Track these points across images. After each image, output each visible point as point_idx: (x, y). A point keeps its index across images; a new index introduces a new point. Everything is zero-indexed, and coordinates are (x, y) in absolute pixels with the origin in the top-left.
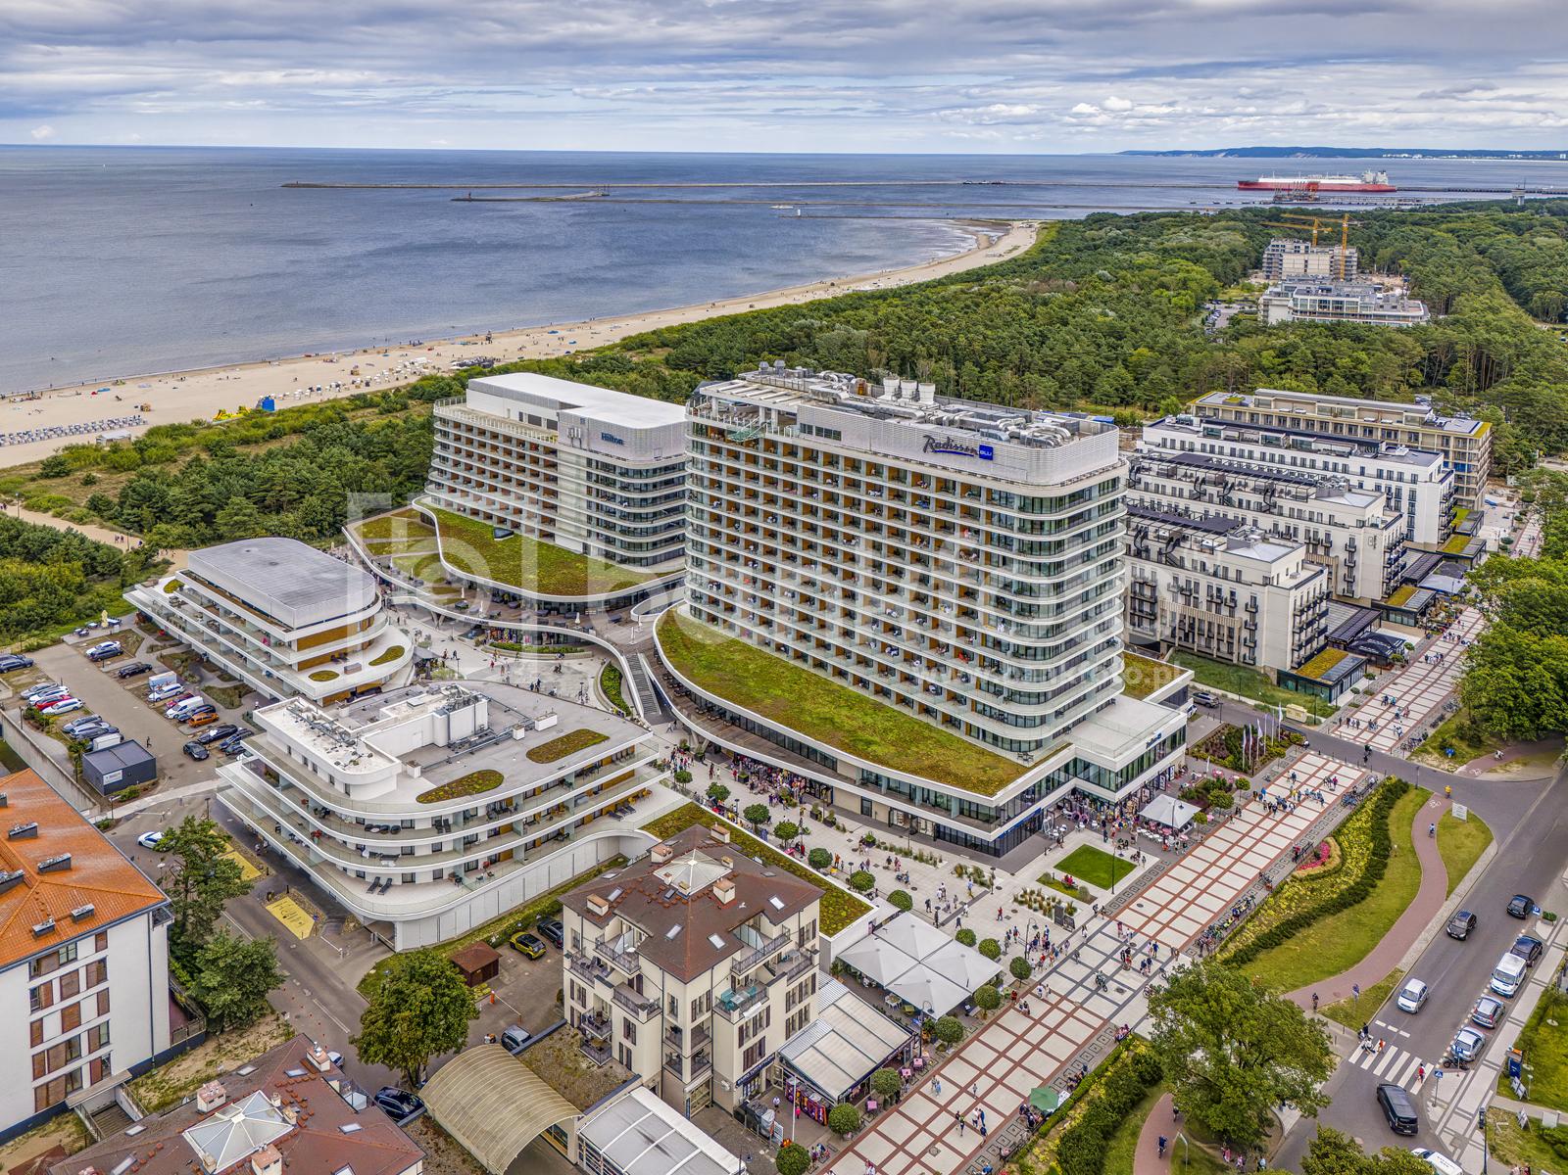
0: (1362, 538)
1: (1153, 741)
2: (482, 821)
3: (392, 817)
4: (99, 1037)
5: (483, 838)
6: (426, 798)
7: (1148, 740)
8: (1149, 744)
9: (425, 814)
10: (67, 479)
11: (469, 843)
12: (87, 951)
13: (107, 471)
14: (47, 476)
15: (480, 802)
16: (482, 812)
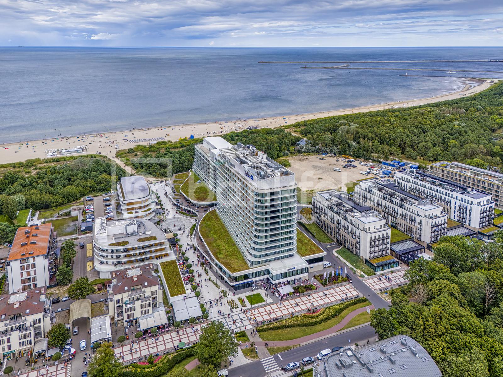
0: (424, 220)
1: (290, 269)
2: (122, 252)
3: (104, 248)
4: (34, 279)
5: (122, 257)
6: (110, 245)
7: (289, 268)
8: (289, 270)
9: (110, 248)
10: (132, 154)
11: (118, 257)
12: (31, 260)
13: (142, 153)
14: (128, 153)
15: (122, 248)
16: (122, 250)
